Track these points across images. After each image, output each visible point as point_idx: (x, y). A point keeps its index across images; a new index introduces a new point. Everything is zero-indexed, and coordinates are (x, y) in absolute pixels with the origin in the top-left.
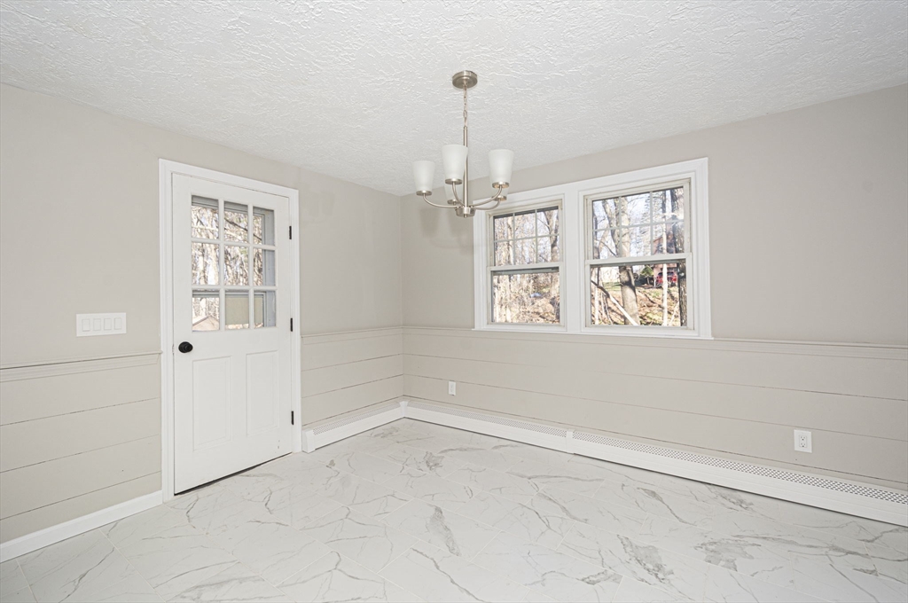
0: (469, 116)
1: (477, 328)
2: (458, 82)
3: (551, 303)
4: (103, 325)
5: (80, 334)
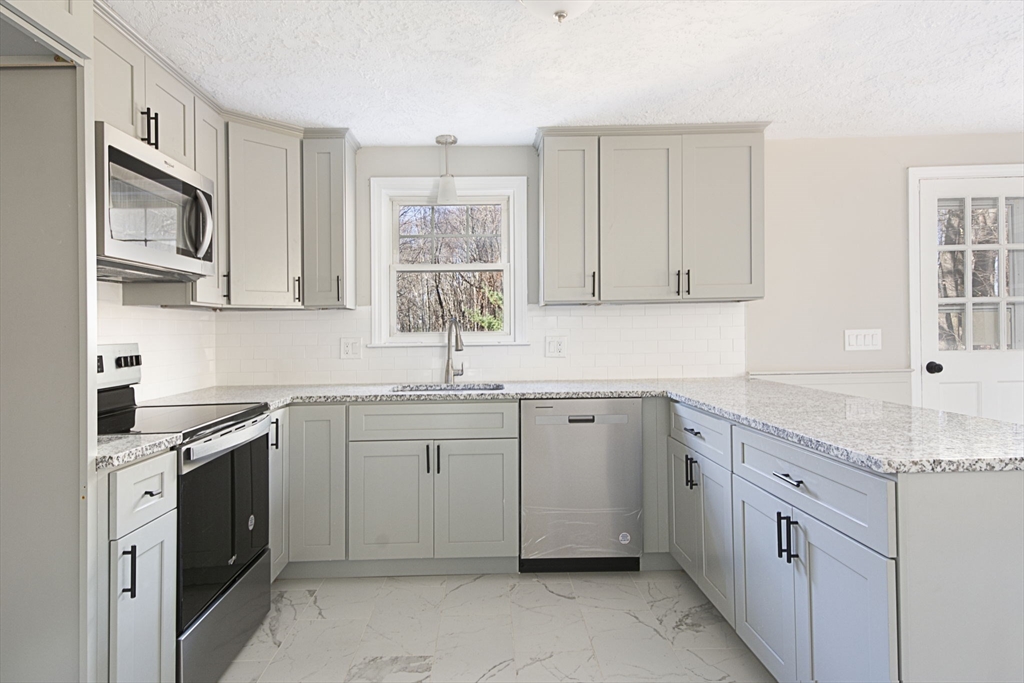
4: (864, 340)
5: (848, 348)
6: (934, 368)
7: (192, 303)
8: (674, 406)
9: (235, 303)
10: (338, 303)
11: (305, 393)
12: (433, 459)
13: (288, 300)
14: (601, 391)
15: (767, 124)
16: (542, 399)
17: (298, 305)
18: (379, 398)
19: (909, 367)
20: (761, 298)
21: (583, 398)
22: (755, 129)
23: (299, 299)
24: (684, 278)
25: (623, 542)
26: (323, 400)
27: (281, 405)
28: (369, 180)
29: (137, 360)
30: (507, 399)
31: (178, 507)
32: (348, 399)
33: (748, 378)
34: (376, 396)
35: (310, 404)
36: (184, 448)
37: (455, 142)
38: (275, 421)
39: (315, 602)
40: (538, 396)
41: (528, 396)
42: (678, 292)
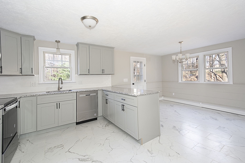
0: (182, 48)
1: (179, 82)
2: (180, 42)
3: (196, 77)
4: (126, 80)
5: (124, 81)
6: (133, 84)
9: (4, 73)
10: (32, 74)
11: (25, 95)
12: (58, 106)
13: (18, 73)
14: (91, 90)
15: (115, 48)
16: (81, 92)
19: (131, 84)
20: (114, 74)
21: (88, 91)
22: (113, 48)
23: (21, 73)
24: (103, 70)
25: (95, 115)
26: (30, 96)
27: (19, 98)
28: (38, 47)
30: (74, 92)
31: (2, 123)
32: (37, 95)
33: (112, 87)
34: (44, 94)
35: (27, 97)
36: (4, 109)
37: (60, 42)
38: (19, 101)
39: (30, 142)
41: (78, 92)
42: (102, 73)
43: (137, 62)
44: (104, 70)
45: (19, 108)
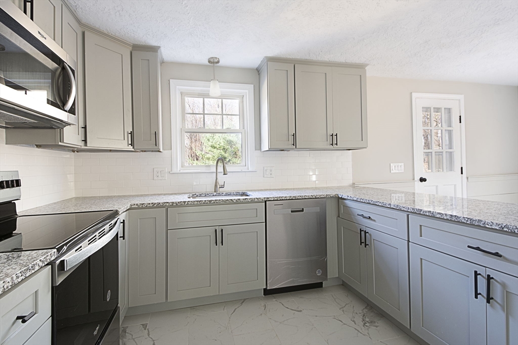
4: (397, 168)
5: (392, 172)
6: (422, 180)
7: (60, 143)
8: (344, 202)
9: (91, 145)
10: (156, 147)
11: (138, 201)
12: (219, 237)
13: (124, 145)
14: (307, 195)
15: (367, 65)
16: (277, 200)
17: (131, 148)
18: (186, 203)
19: (414, 179)
20: (366, 148)
21: (298, 199)
22: (361, 67)
23: (131, 144)
24: (335, 137)
25: (318, 275)
26: (151, 205)
27: (125, 210)
28: (169, 81)
29: (17, 183)
30: (258, 201)
31: (52, 316)
32: (167, 204)
33: (353, 185)
34: (185, 202)
35: (142, 208)
36: (58, 262)
37: (218, 62)
38: (122, 221)
39: (148, 334)
40: (275, 199)
41: (270, 199)
42: (332, 144)
43: (432, 110)
44: (336, 135)
45: (124, 239)
